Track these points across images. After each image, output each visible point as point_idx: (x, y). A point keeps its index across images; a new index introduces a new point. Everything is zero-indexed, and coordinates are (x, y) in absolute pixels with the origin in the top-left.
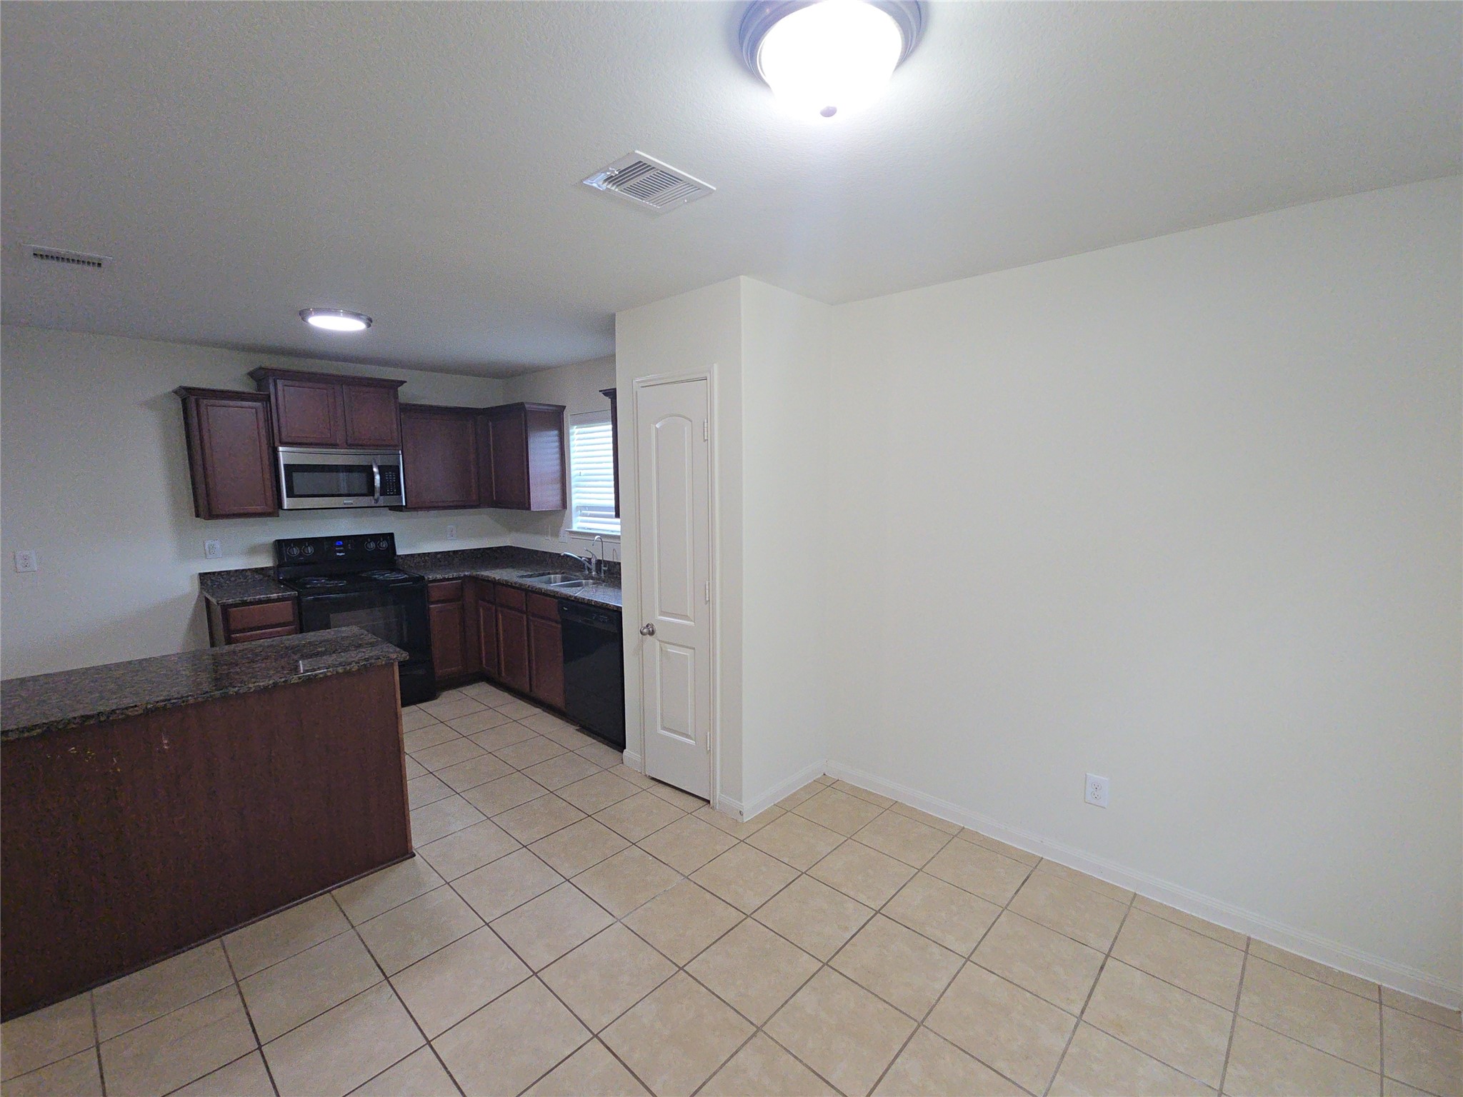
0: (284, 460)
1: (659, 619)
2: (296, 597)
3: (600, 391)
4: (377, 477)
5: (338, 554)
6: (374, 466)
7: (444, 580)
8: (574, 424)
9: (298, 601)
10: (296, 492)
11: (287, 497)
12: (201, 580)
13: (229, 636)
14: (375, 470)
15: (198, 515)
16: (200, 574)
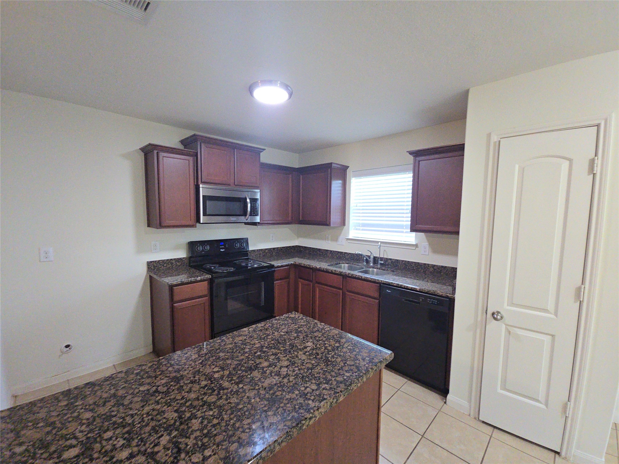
0: (202, 193)
1: (505, 309)
2: (210, 279)
3: (407, 152)
4: (249, 205)
5: (221, 250)
6: (247, 198)
7: (282, 266)
8: (353, 177)
9: (211, 282)
10: (208, 213)
11: (204, 215)
12: (148, 266)
13: (172, 305)
14: (248, 200)
15: (149, 226)
16: (148, 262)
